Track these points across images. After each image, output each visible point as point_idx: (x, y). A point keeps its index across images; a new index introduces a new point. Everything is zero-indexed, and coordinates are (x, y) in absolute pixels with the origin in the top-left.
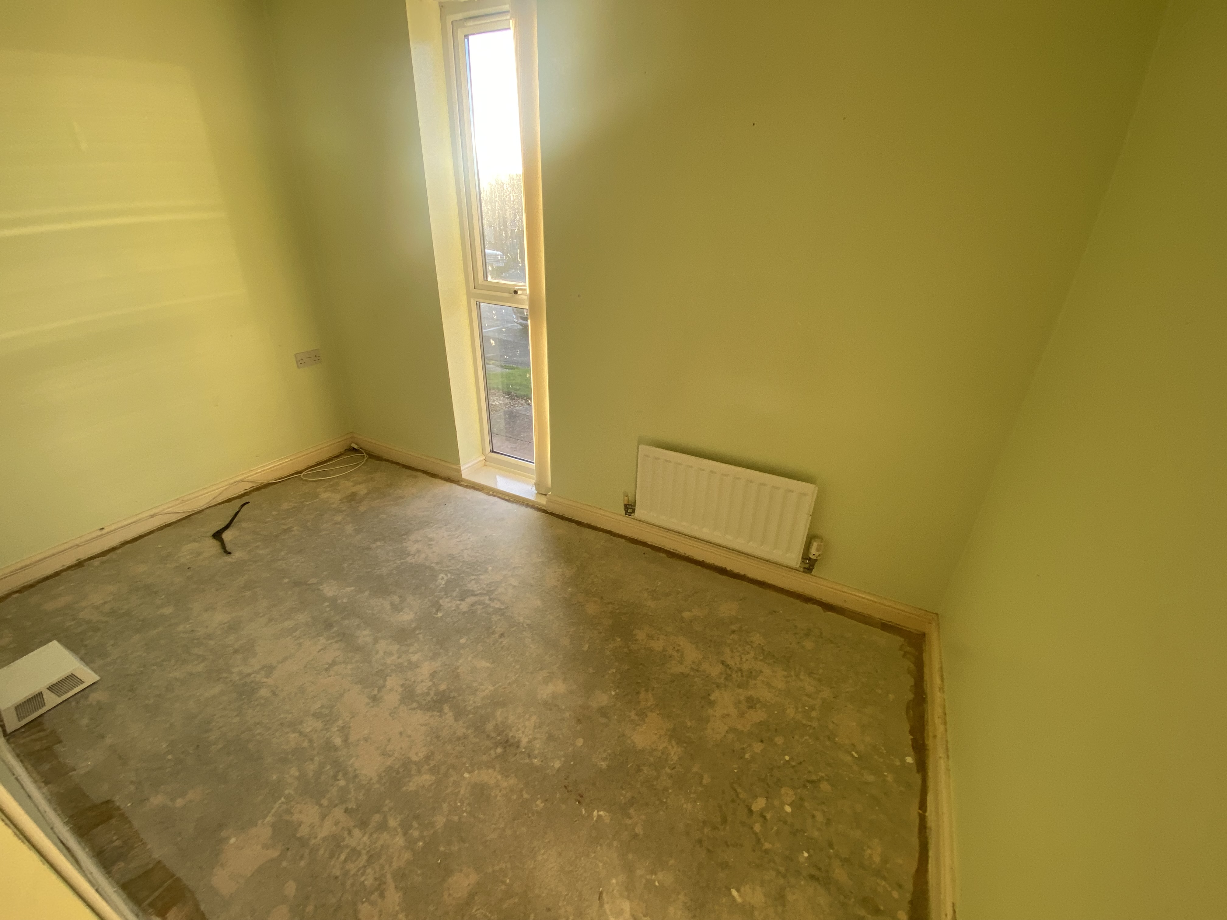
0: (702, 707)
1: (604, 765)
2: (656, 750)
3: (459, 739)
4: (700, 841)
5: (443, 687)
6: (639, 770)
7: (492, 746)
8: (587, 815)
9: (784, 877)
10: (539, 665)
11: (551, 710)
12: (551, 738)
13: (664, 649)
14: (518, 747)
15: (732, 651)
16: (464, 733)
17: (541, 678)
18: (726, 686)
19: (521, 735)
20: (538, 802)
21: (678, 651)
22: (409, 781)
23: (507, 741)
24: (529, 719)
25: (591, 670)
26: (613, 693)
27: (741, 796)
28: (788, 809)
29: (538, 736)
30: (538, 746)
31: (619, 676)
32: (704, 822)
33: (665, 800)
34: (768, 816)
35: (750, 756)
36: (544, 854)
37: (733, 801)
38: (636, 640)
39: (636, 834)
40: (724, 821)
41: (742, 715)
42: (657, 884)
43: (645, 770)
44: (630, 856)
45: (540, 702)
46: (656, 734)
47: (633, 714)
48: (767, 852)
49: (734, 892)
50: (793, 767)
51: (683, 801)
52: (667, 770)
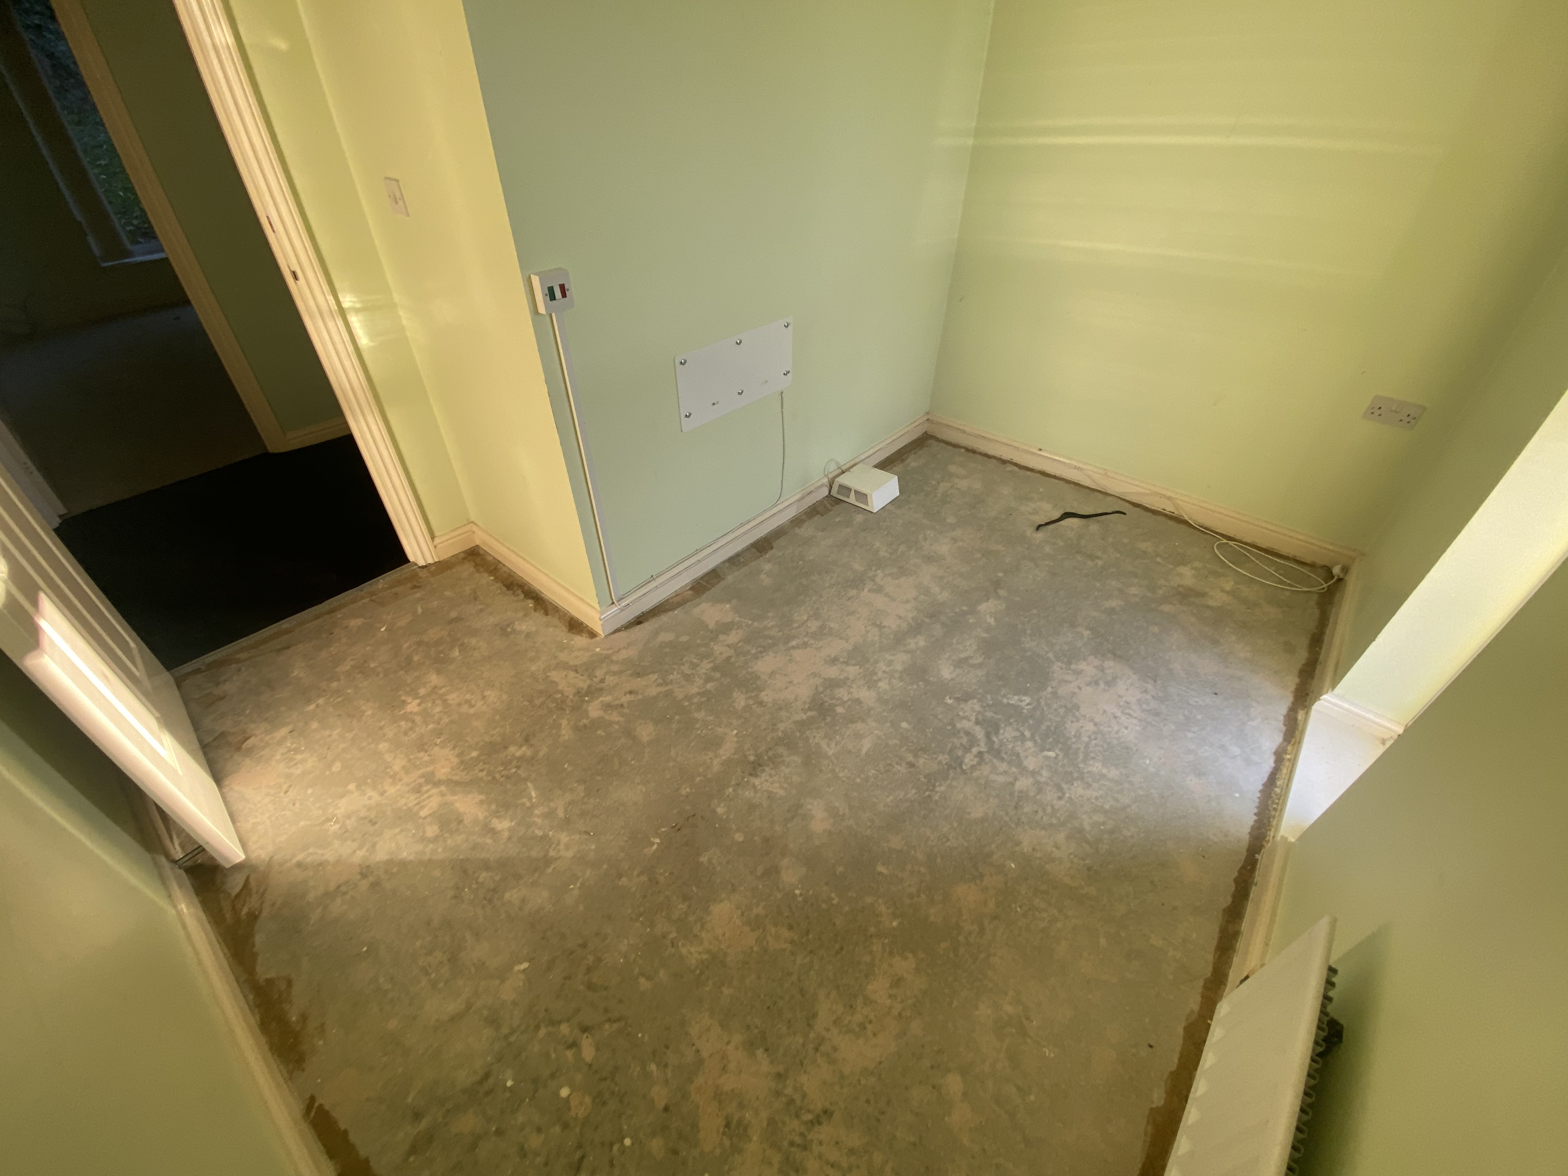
0: (748, 1027)
1: (704, 859)
2: (702, 927)
3: (774, 725)
4: (584, 946)
5: (840, 710)
6: (685, 898)
7: (759, 751)
8: (659, 832)
9: (506, 1037)
10: (858, 805)
11: (789, 811)
12: (752, 807)
13: (869, 1002)
14: (751, 775)
15: (852, 1152)
16: (779, 729)
17: (837, 804)
18: (778, 1094)
19: (763, 778)
20: (688, 790)
21: (863, 1027)
22: (742, 692)
23: (760, 765)
24: (782, 787)
25: (840, 869)
26: (797, 892)
27: (607, 1026)
28: (565, 1092)
29: (759, 795)
30: (747, 793)
31: (824, 906)
32: (600, 960)
33: (641, 919)
34: (569, 1054)
35: (652, 1072)
36: (642, 791)
37: (606, 1010)
38: (891, 953)
39: (622, 878)
40: (590, 987)
41: (719, 1097)
42: (572, 886)
43: (683, 907)
44: (605, 866)
45: (802, 801)
46: (724, 935)
47: (759, 910)
48: (537, 1027)
49: (525, 965)
50: (611, 1145)
51: (631, 942)
52: (673, 935)
